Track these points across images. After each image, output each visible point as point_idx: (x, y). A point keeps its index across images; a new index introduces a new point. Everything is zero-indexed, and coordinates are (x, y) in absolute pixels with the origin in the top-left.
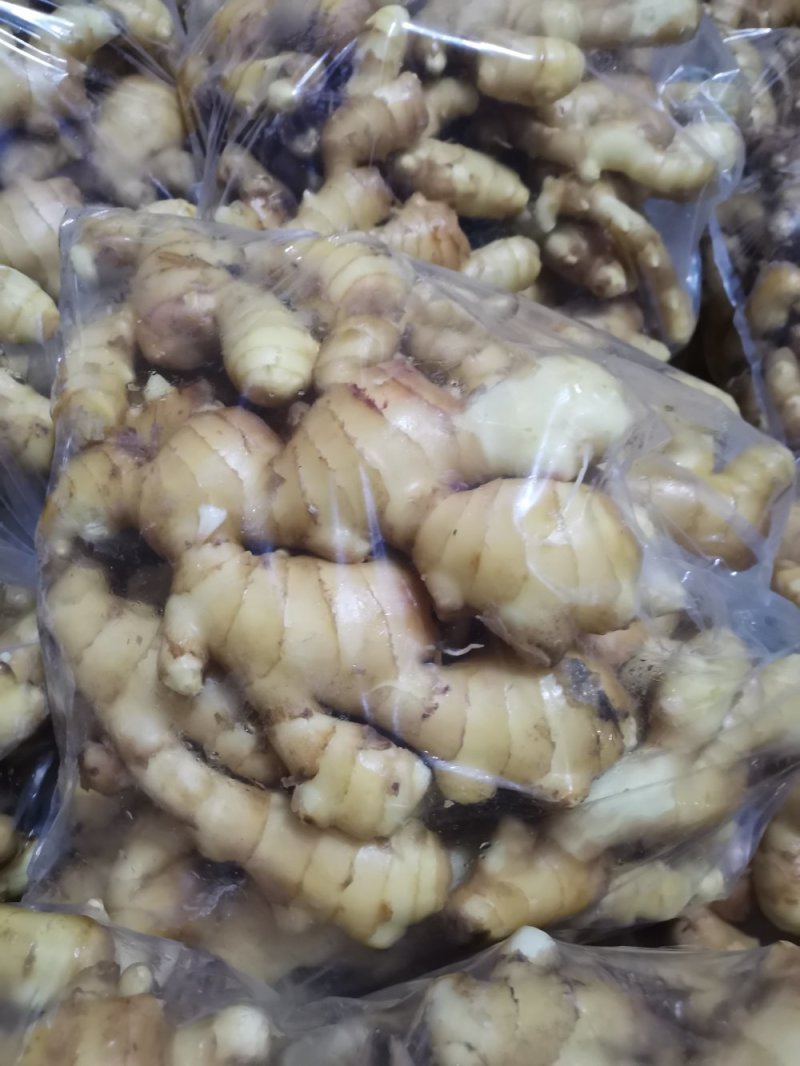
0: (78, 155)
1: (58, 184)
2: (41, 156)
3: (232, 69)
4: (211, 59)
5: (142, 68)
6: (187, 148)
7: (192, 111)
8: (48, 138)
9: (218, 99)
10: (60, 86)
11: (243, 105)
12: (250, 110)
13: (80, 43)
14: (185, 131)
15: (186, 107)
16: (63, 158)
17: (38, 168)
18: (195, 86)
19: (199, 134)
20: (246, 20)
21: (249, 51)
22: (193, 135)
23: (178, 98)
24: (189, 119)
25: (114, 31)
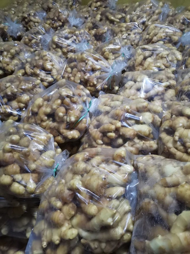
0: (163, 97)
1: (160, 100)
2: (159, 97)
3: (184, 87)
4: (181, 86)
5: (172, 88)
6: (176, 96)
7: (178, 92)
8: (160, 95)
9: (182, 90)
10: (163, 90)
11: (185, 91)
12: (186, 91)
13: (166, 86)
14: (176, 94)
15: (177, 92)
16: (161, 98)
17: (158, 99)
18: (178, 89)
19: (178, 95)
20: (186, 82)
21: (186, 85)
22: (177, 95)
23: (176, 91)
24: (177, 93)
25: (169, 84)
